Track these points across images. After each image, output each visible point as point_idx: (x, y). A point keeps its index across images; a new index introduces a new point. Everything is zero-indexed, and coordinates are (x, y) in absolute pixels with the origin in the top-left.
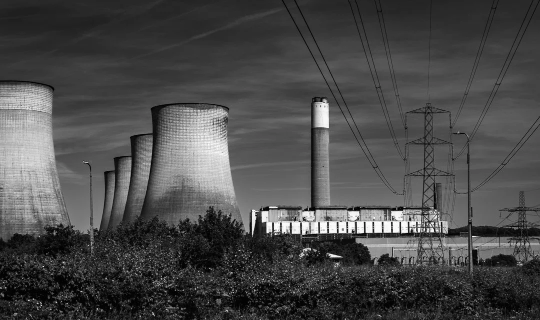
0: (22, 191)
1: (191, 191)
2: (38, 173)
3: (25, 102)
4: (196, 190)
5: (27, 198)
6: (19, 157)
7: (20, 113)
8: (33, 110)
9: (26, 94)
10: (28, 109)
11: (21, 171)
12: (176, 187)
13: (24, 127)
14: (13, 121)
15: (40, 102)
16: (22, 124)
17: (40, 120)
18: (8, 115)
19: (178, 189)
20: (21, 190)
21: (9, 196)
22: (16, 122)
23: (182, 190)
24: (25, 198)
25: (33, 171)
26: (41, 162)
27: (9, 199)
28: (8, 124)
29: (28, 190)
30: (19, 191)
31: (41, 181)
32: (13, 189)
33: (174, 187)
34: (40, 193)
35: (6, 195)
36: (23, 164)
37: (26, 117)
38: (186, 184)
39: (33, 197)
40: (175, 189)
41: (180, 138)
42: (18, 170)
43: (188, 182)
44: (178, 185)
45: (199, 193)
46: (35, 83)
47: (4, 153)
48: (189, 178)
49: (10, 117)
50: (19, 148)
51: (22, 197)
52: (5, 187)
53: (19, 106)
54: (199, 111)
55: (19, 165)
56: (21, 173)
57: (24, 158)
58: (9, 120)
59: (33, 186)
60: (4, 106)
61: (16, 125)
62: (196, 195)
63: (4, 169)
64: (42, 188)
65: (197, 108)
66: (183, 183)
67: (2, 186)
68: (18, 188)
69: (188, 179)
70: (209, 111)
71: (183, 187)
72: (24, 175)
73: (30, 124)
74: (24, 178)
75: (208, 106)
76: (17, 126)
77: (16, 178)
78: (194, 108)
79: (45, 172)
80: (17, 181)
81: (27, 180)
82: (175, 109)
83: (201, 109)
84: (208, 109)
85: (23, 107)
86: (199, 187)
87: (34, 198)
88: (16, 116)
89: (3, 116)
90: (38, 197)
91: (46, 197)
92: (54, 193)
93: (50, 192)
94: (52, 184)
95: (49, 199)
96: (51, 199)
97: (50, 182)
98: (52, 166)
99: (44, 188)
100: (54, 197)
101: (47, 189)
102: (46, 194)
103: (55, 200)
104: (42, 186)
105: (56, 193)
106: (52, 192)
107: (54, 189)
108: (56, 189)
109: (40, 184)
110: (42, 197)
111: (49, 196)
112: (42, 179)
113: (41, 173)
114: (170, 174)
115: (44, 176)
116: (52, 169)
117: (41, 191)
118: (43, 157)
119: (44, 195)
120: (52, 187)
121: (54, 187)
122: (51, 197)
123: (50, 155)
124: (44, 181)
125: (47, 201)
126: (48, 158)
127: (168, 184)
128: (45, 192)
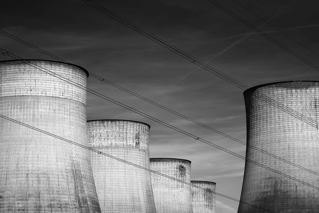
0: (26, 200)
1: (286, 196)
2: (51, 176)
3: (37, 85)
4: (292, 194)
5: (32, 209)
6: (26, 156)
7: (29, 100)
8: (47, 95)
9: (37, 76)
10: (39, 95)
11: (27, 174)
12: (267, 193)
13: (33, 118)
14: (21, 111)
15: (58, 85)
16: (32, 113)
17: (57, 108)
18: (15, 104)
19: (269, 194)
20: (25, 198)
21: (9, 207)
22: (24, 112)
23: (274, 196)
24: (29, 209)
25: (44, 174)
26: (57, 161)
27: (8, 210)
28: (14, 115)
29: (34, 199)
30: (22, 200)
31: (54, 186)
32: (14, 197)
33: (264, 193)
34: (52, 202)
35: (5, 206)
36: (30, 165)
37: (38, 105)
38: (279, 188)
39: (40, 207)
40: (265, 194)
41: (271, 129)
42: (23, 172)
43: (282, 185)
44: (269, 189)
45: (297, 198)
46: (50, 61)
47: (7, 152)
48: (283, 179)
49: (17, 106)
50: (26, 144)
51: (25, 207)
52: (5, 196)
53: (29, 92)
54: (294, 91)
55: (25, 167)
56: (27, 177)
57: (32, 157)
58: (15, 110)
59: (42, 192)
60: (10, 93)
61: (24, 115)
62: (292, 201)
63: (6, 173)
64: (56, 196)
65: (291, 88)
66: (275, 186)
67: (2, 194)
68: (21, 196)
69: (281, 181)
70: (308, 90)
71: (276, 191)
72: (30, 179)
73: (43, 114)
74: (31, 183)
75: (307, 83)
76: (25, 117)
77: (20, 184)
78: (287, 87)
79: (62, 175)
80: (21, 187)
81: (34, 185)
82: (264, 91)
83: (296, 88)
84: (307, 88)
85: (34, 93)
86: (296, 190)
87: (43, 209)
88: (24, 103)
89: (8, 105)
90: (48, 207)
91: (60, 207)
92: (76, 201)
93: (68, 200)
94: (74, 190)
95: (65, 208)
96: (68, 209)
97: (70, 187)
98: (76, 167)
99: (59, 194)
100: (73, 206)
101: (63, 196)
102: (61, 202)
103: (75, 211)
104: (55, 192)
105: (78, 202)
106: (71, 200)
107: (76, 196)
108: (79, 197)
109: (53, 190)
110: (54, 207)
111: (65, 206)
112: (57, 183)
113: (56, 176)
114: (261, 175)
115: (59, 179)
116: (76, 170)
117: (53, 199)
118: (61, 155)
119: (58, 204)
120: (73, 194)
121: (76, 193)
122: (69, 206)
123: (74, 152)
124: (60, 186)
125: (62, 211)
126: (70, 157)
127: (258, 188)
128: (60, 201)
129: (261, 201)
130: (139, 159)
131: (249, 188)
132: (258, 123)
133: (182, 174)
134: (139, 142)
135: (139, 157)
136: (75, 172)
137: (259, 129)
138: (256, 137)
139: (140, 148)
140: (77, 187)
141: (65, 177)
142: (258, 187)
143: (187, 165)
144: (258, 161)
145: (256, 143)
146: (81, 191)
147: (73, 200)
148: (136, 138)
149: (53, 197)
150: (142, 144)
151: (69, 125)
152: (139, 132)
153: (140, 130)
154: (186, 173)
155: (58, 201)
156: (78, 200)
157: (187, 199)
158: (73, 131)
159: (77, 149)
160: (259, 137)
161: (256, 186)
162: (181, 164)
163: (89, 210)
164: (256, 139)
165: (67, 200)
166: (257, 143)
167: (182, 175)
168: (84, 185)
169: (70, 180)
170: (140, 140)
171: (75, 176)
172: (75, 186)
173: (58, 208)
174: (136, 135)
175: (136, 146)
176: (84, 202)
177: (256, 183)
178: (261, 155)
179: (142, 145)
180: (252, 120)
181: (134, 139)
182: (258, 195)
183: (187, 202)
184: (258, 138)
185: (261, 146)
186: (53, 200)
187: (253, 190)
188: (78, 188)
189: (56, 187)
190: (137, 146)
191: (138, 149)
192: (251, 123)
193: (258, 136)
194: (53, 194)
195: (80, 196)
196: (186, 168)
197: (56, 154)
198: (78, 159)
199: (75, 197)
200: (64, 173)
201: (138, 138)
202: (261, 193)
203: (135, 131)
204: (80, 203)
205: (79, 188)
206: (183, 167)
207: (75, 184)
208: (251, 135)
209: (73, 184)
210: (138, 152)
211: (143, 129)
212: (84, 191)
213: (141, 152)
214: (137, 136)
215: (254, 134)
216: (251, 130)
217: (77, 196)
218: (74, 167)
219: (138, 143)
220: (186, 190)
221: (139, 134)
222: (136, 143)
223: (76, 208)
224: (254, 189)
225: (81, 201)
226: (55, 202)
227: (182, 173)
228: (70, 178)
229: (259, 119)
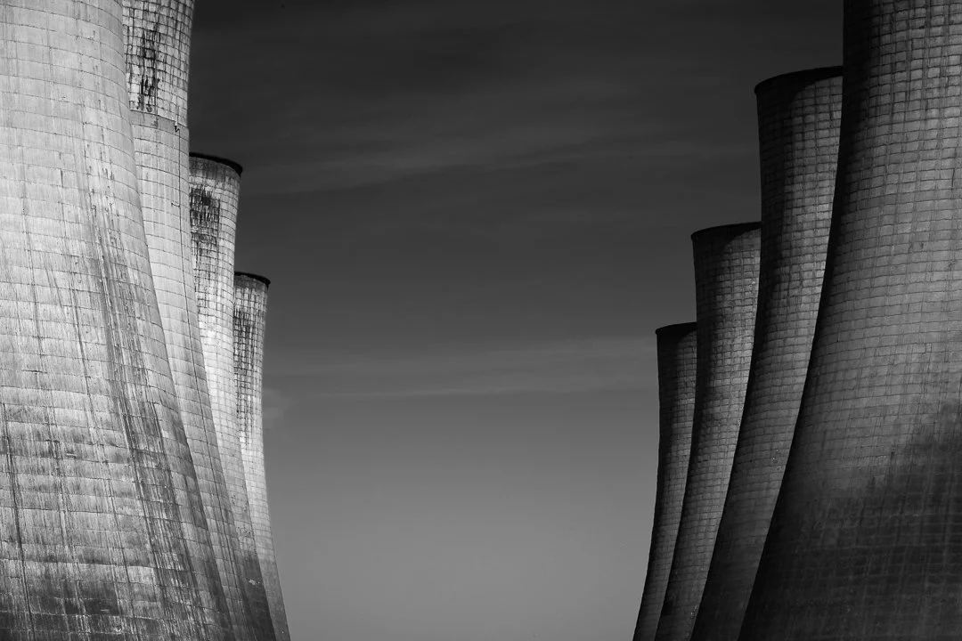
26: (25, 212)
31: (19, 341)
34: (13, 426)
64: (27, 393)
79: (53, 284)
91: (50, 452)
92: (116, 425)
93: (82, 419)
94: (105, 366)
95: (72, 461)
96: (87, 465)
97: (90, 348)
98: (108, 245)
99: (44, 387)
100: (109, 450)
101: (63, 393)
102: (52, 428)
103: (117, 473)
104: (25, 376)
105: (126, 427)
106: (99, 415)
107: (115, 399)
108: (126, 400)
109: (15, 365)
110: (24, 453)
111: (72, 446)
112: (31, 325)
113: (25, 291)
114: (945, 317)
115: (41, 308)
116: (109, 262)
117: (16, 408)
118: (42, 176)
119: (39, 435)
120: (105, 385)
121: (112, 382)
122: (88, 448)
123: (97, 167)
124: (45, 343)
125: (59, 474)
126: (79, 190)
127: (925, 383)
128: (47, 418)
129: (943, 448)
130: (152, 173)
131: (872, 376)
132: (932, 43)
133: (201, 237)
134: (154, 78)
135: (152, 162)
136: (107, 272)
137: (941, 75)
138: (918, 115)
139: (160, 112)
140: (118, 348)
141: (65, 295)
142: (929, 378)
143: (227, 187)
144: (931, 240)
145: (916, 146)
146: (134, 368)
147: (105, 415)
148: (144, 56)
149: (17, 401)
150: (167, 87)
151: (71, 20)
152: (157, 24)
153: (164, 12)
154: (221, 235)
155: (38, 419)
156: (124, 417)
157: (221, 381)
158: (89, 50)
159: (107, 149)
160: (940, 118)
161: (913, 369)
162: (199, 180)
163: (169, 471)
164: (917, 125)
165: (76, 415)
166: (922, 149)
167: (204, 246)
168: (141, 339)
169: (86, 312)
170: (161, 66)
171: (107, 292)
172: (109, 344)
173: (43, 455)
174: (143, 38)
175: (141, 102)
176: (148, 426)
177: (914, 358)
178: (947, 214)
179: (167, 97)
180: (893, 21)
181: (136, 60)
182: (925, 419)
183: (222, 393)
184: (933, 123)
185: (947, 163)
186: (17, 417)
187: (900, 389)
188: (120, 355)
189: (27, 348)
190: (146, 99)
191: (150, 120)
192: (886, 39)
193: (934, 113)
194: (14, 383)
195: (130, 396)
196: (224, 206)
197: (22, 169)
198: (111, 200)
199: (112, 404)
200: (57, 274)
201: (154, 59)
202: (945, 408)
203: (139, 14)
204: (133, 433)
205: (126, 358)
206: (206, 200)
207: (108, 331)
208: (886, 99)
209: (100, 335)
210: (150, 132)
211: (177, 10)
212: (143, 369)
213: (163, 135)
214: (148, 45)
215: (907, 101)
216: (887, 78)
217: (120, 399)
218: (98, 241)
219: (150, 82)
220: (219, 327)
221: (155, 32)
222: (143, 84)
223: (118, 459)
224: (905, 385)
225: (138, 427)
226: (28, 427)
227: (204, 232)
228: (84, 299)
229: (941, 20)
